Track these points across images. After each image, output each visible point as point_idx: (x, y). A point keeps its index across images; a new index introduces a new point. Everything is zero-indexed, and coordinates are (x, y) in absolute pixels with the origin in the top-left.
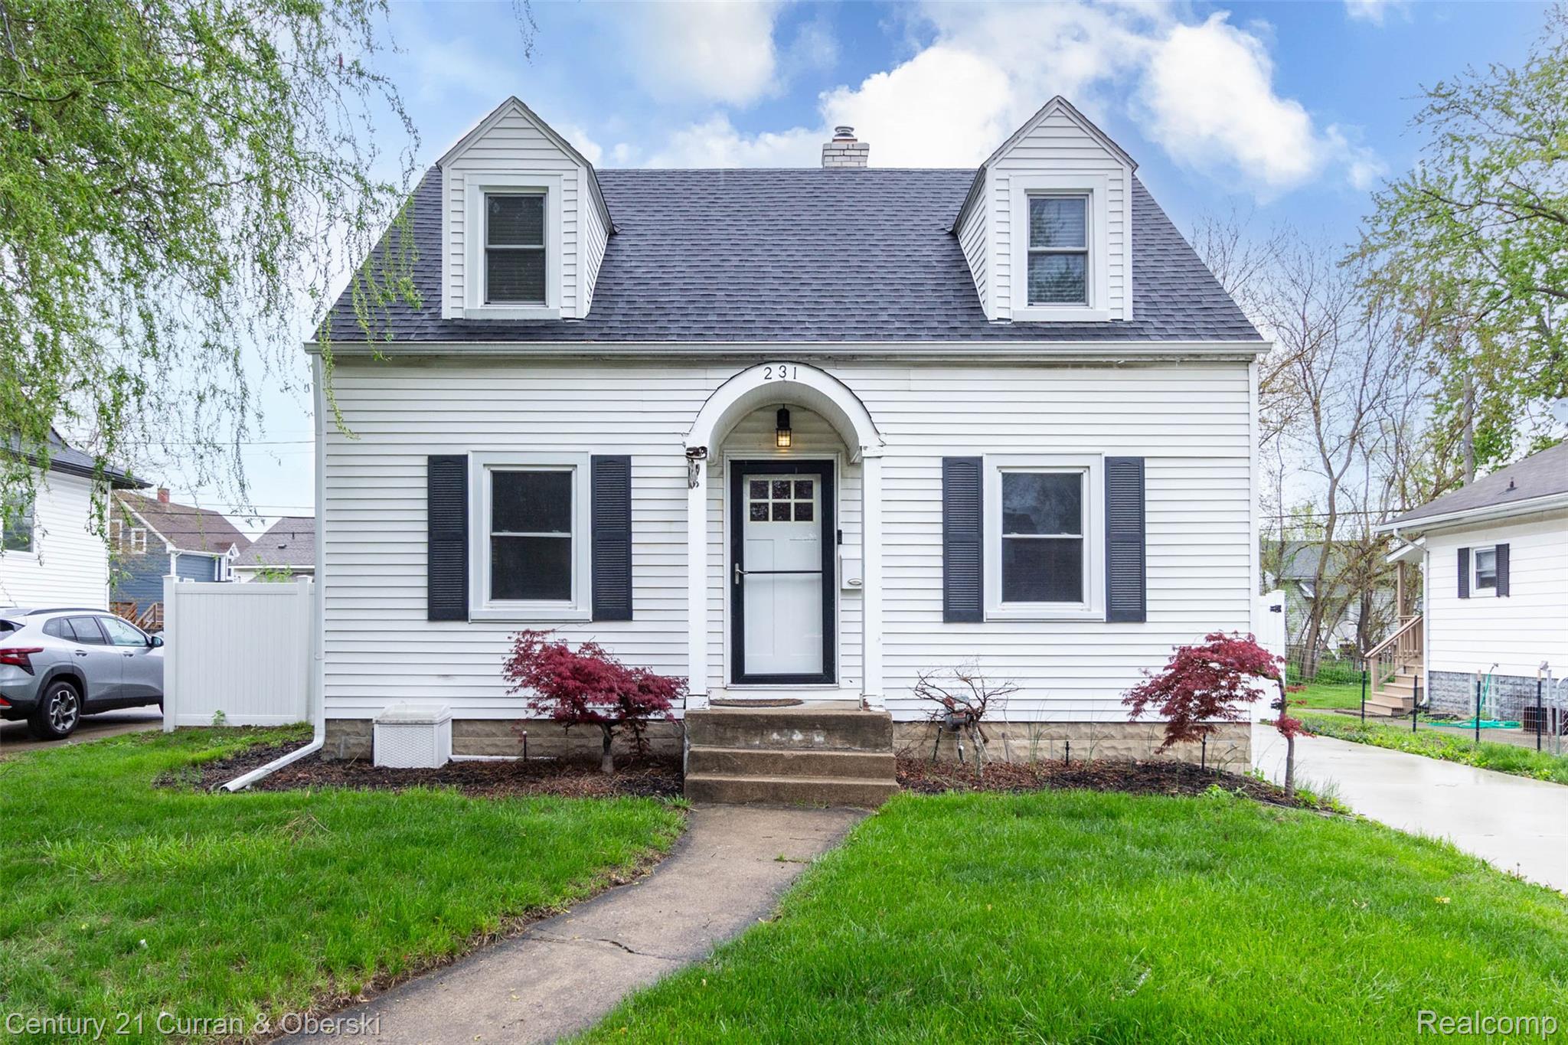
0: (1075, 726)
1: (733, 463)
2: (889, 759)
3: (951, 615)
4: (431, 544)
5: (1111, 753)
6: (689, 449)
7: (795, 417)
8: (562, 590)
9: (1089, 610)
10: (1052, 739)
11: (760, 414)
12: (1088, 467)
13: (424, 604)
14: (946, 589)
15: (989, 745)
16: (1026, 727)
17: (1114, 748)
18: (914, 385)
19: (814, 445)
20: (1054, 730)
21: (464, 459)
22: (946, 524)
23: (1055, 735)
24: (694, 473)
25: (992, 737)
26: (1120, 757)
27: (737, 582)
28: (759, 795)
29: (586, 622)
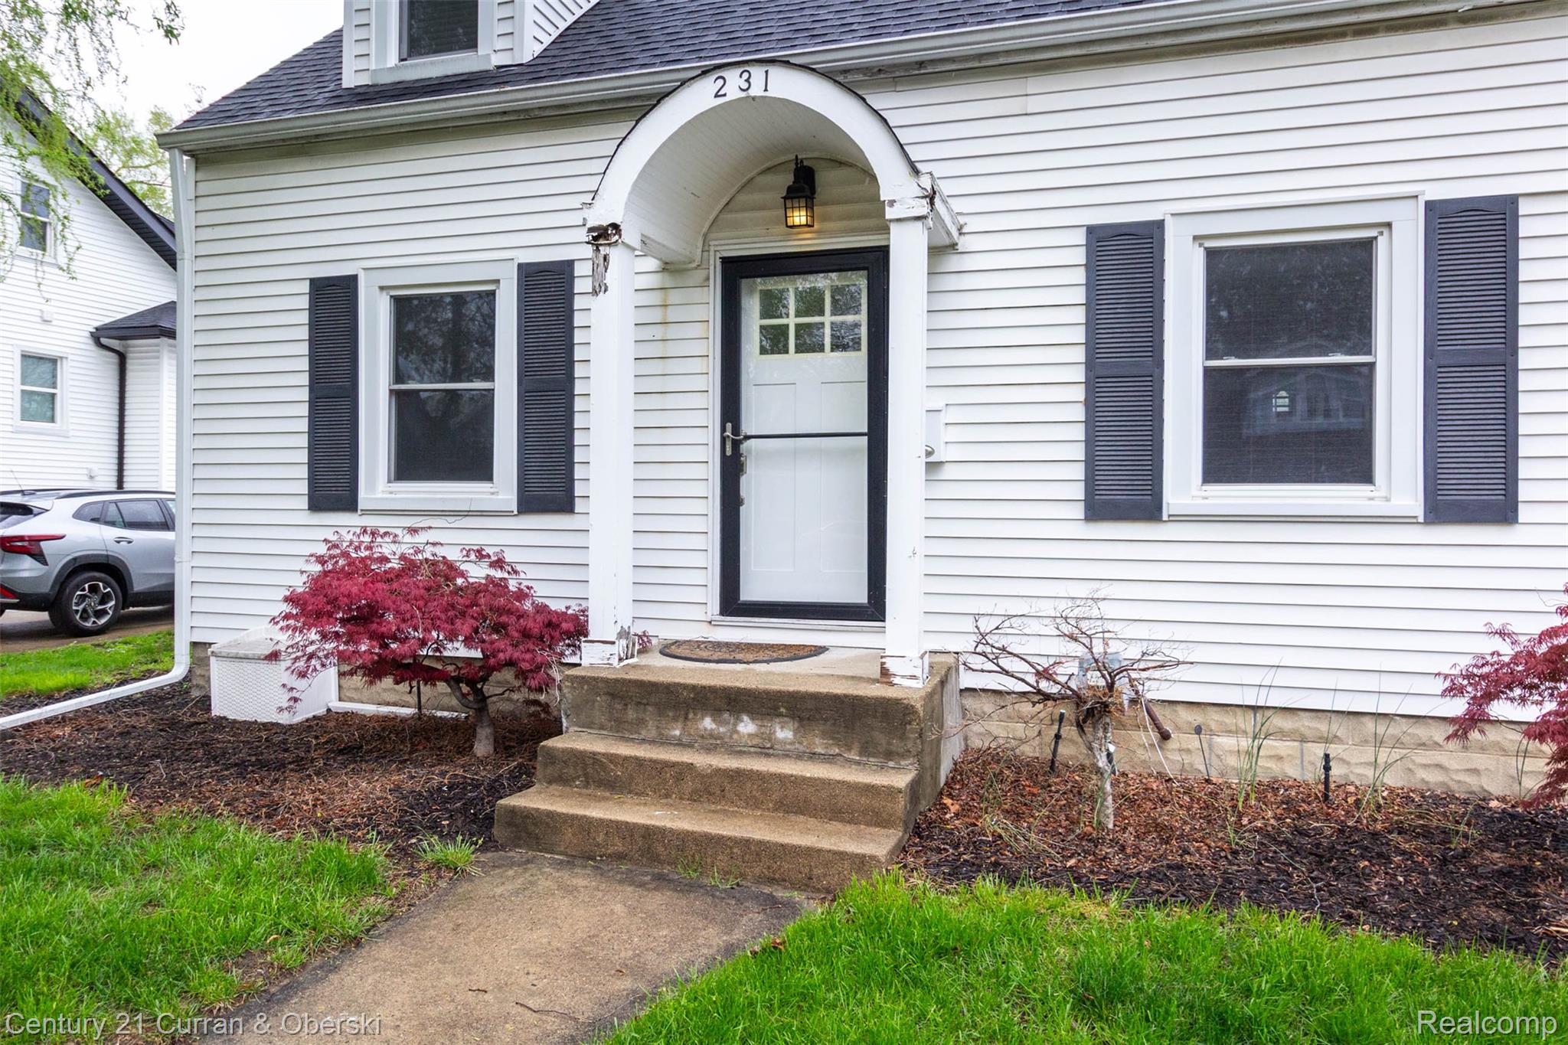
0: (1353, 720)
1: (725, 261)
2: (891, 792)
3: (1098, 508)
4: (313, 403)
5: (1433, 778)
6: (591, 230)
7: (826, 178)
8: (480, 468)
9: (1388, 499)
10: (1303, 740)
11: (769, 179)
12: (1389, 225)
13: (303, 488)
14: (1091, 463)
15: (1172, 744)
16: (1250, 714)
17: (1439, 766)
18: (1034, 104)
19: (855, 223)
20: (1305, 723)
21: (353, 280)
22: (1092, 347)
23: (1308, 733)
24: (601, 268)
25: (1178, 728)
26: (1454, 786)
27: (729, 452)
28: (619, 847)
29: (506, 514)
